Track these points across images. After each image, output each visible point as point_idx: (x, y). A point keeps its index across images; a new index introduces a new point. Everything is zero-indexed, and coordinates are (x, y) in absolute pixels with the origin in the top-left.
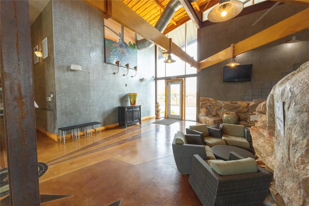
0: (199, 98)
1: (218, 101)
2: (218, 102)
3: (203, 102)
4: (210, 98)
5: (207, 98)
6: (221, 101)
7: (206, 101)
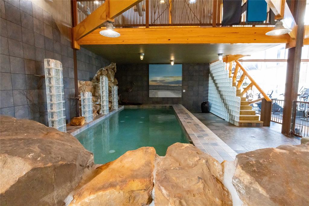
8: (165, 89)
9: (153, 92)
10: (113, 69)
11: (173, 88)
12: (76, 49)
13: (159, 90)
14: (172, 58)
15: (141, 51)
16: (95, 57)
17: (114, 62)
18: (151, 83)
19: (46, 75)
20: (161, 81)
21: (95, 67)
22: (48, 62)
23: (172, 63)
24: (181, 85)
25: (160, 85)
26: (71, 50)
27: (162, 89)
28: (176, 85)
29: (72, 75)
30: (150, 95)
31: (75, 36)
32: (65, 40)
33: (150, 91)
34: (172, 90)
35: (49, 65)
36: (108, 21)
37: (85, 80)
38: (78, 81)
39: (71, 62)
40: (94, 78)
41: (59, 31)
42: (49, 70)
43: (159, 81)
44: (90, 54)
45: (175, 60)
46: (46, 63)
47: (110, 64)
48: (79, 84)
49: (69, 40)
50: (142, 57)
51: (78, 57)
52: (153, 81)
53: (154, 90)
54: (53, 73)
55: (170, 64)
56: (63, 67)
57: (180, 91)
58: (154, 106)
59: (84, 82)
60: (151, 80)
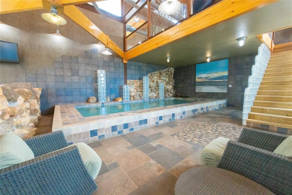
8: (210, 85)
9: (199, 87)
10: (170, 72)
11: (217, 84)
13: (204, 86)
18: (197, 80)
20: (206, 78)
23: (208, 60)
24: (227, 80)
25: (205, 81)
27: (207, 85)
28: (220, 80)
30: (196, 90)
33: (196, 87)
34: (216, 85)
43: (204, 77)
45: (210, 57)
47: (166, 68)
50: (168, 61)
52: (199, 78)
53: (199, 86)
57: (225, 87)
58: (195, 99)
60: (198, 77)
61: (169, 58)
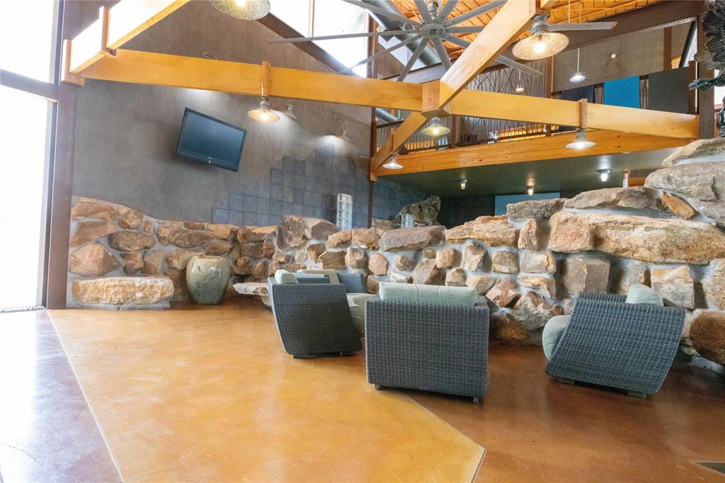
0: (69, 201)
1: (146, 218)
2: (144, 221)
3: (88, 220)
4: (115, 206)
5: (105, 204)
6: (153, 220)
7: (101, 214)
10: (434, 206)
12: (373, 182)
14: (531, 183)
15: (463, 177)
16: (399, 188)
17: (436, 196)
19: (338, 209)
21: (399, 202)
22: (341, 196)
23: (531, 192)
26: (366, 183)
29: (366, 211)
31: (372, 168)
32: (361, 173)
35: (341, 199)
36: (391, 155)
37: (381, 219)
38: (373, 219)
39: (365, 197)
40: (396, 217)
41: (355, 164)
42: (341, 204)
44: (392, 185)
45: (535, 186)
46: (339, 198)
47: (427, 198)
48: (373, 223)
49: (365, 172)
50: (463, 186)
51: (375, 191)
54: (344, 207)
55: (526, 193)
56: (354, 201)
59: (380, 221)
61: (466, 181)
